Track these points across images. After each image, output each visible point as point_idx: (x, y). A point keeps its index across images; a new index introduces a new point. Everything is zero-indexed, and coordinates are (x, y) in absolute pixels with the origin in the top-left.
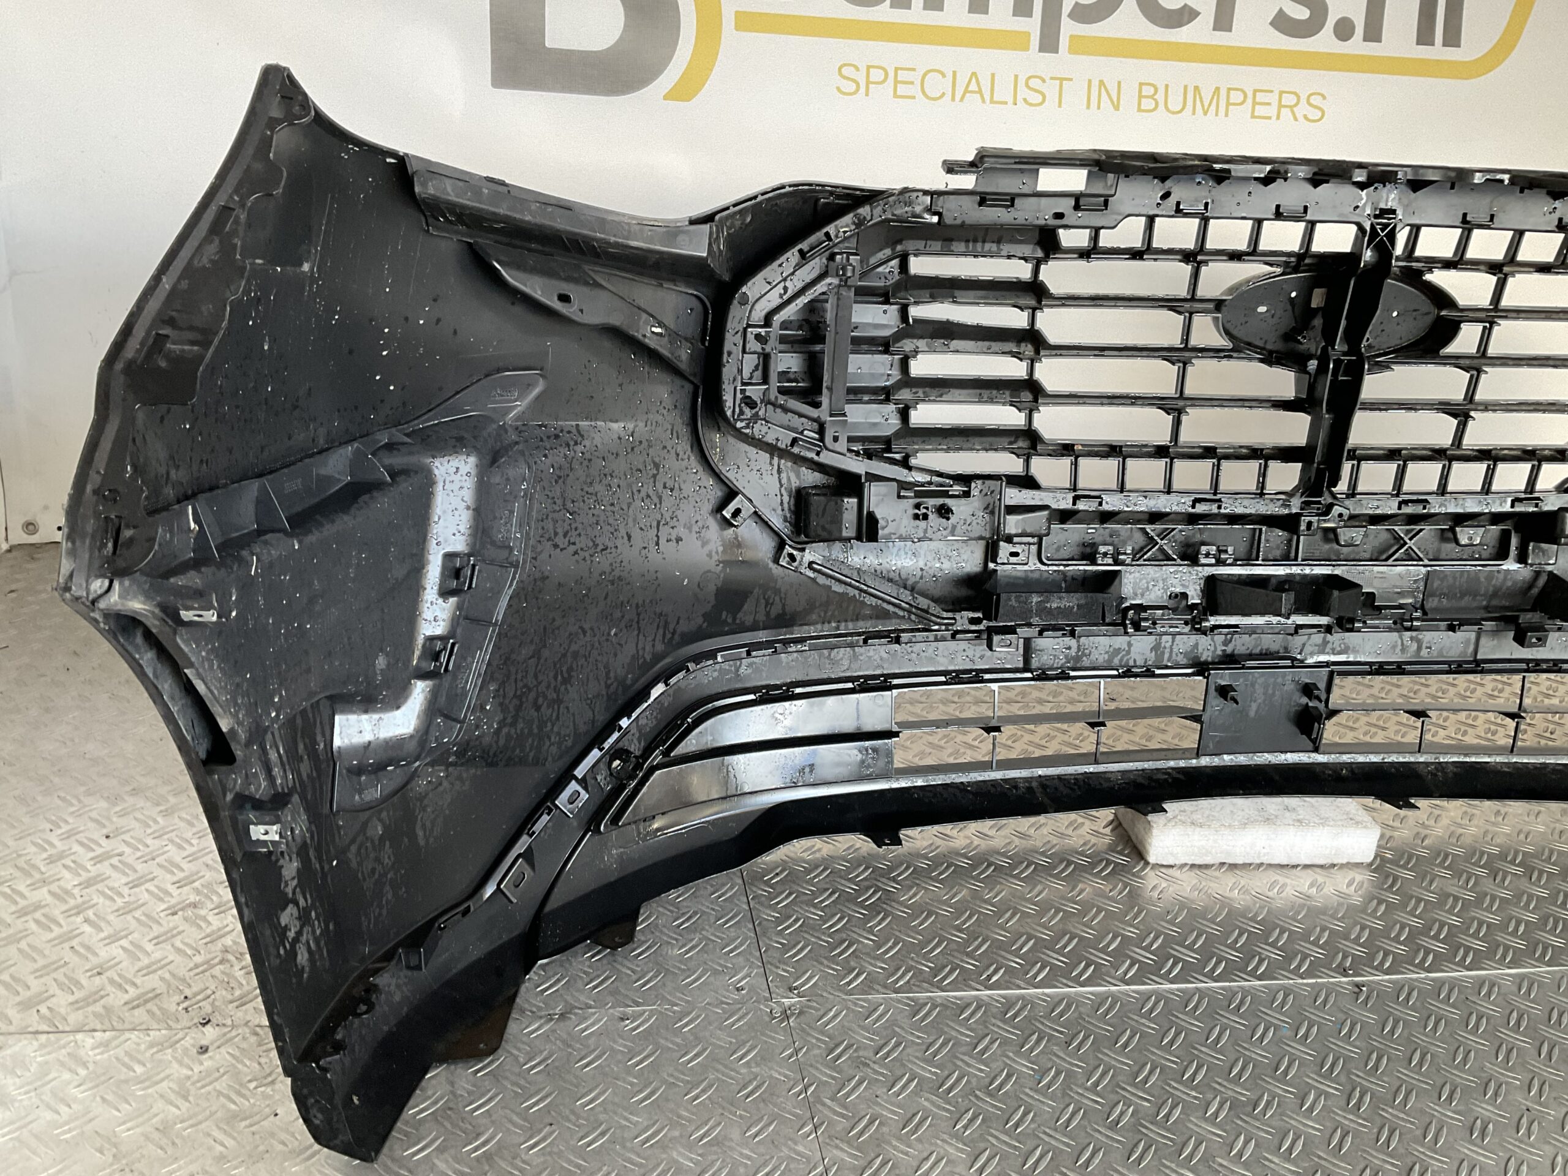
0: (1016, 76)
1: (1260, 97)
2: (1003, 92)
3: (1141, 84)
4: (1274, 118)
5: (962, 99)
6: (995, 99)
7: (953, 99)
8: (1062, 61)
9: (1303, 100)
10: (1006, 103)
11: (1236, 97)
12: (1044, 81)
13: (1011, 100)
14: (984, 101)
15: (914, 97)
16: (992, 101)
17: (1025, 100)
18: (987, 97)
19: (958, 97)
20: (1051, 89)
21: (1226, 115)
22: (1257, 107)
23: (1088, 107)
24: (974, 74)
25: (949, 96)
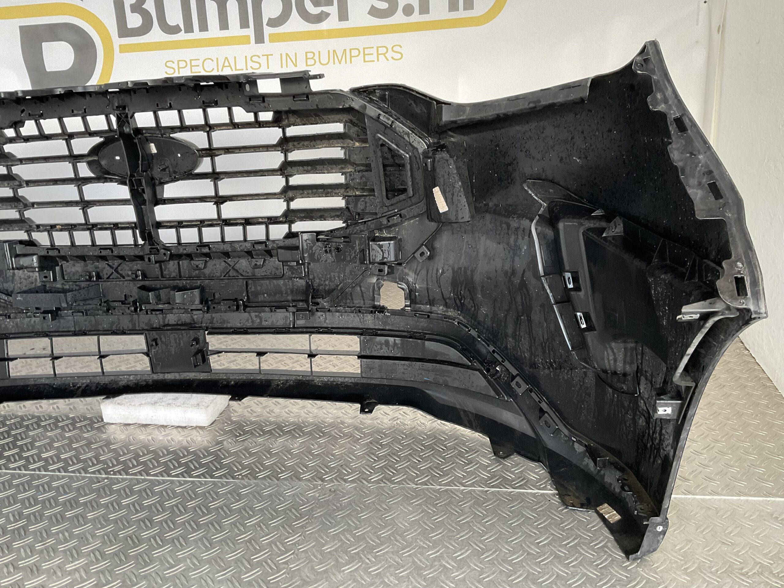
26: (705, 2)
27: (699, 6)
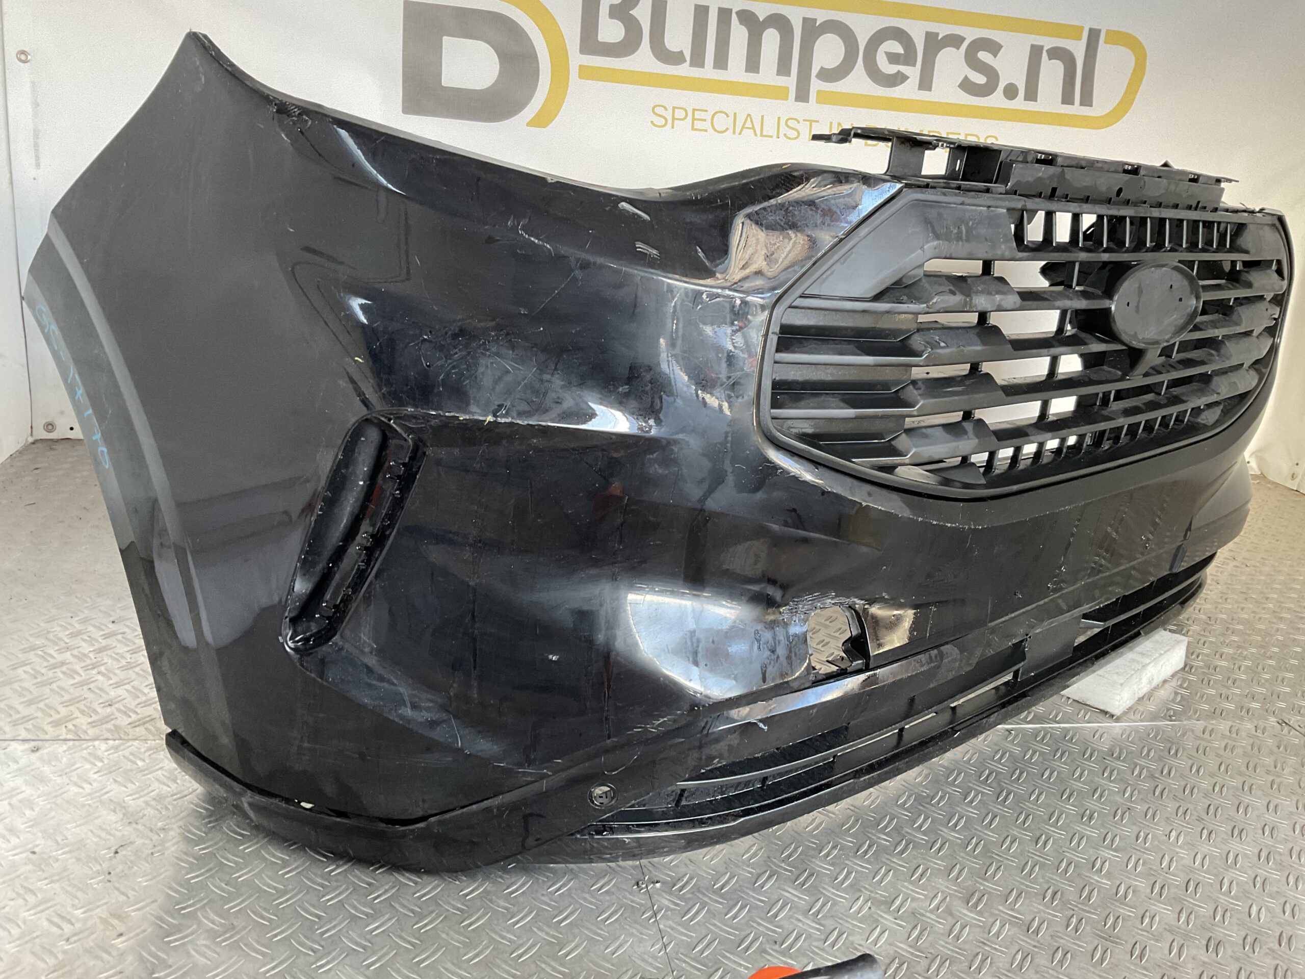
0: (779, 118)
2: (770, 129)
5: (740, 134)
6: (764, 134)
7: (734, 133)
8: (811, 107)
10: (771, 137)
12: (799, 122)
13: (775, 136)
14: (756, 135)
15: (706, 131)
16: (762, 135)
17: (785, 135)
18: (758, 132)
19: (738, 131)
20: (803, 128)
24: (749, 115)
25: (731, 130)
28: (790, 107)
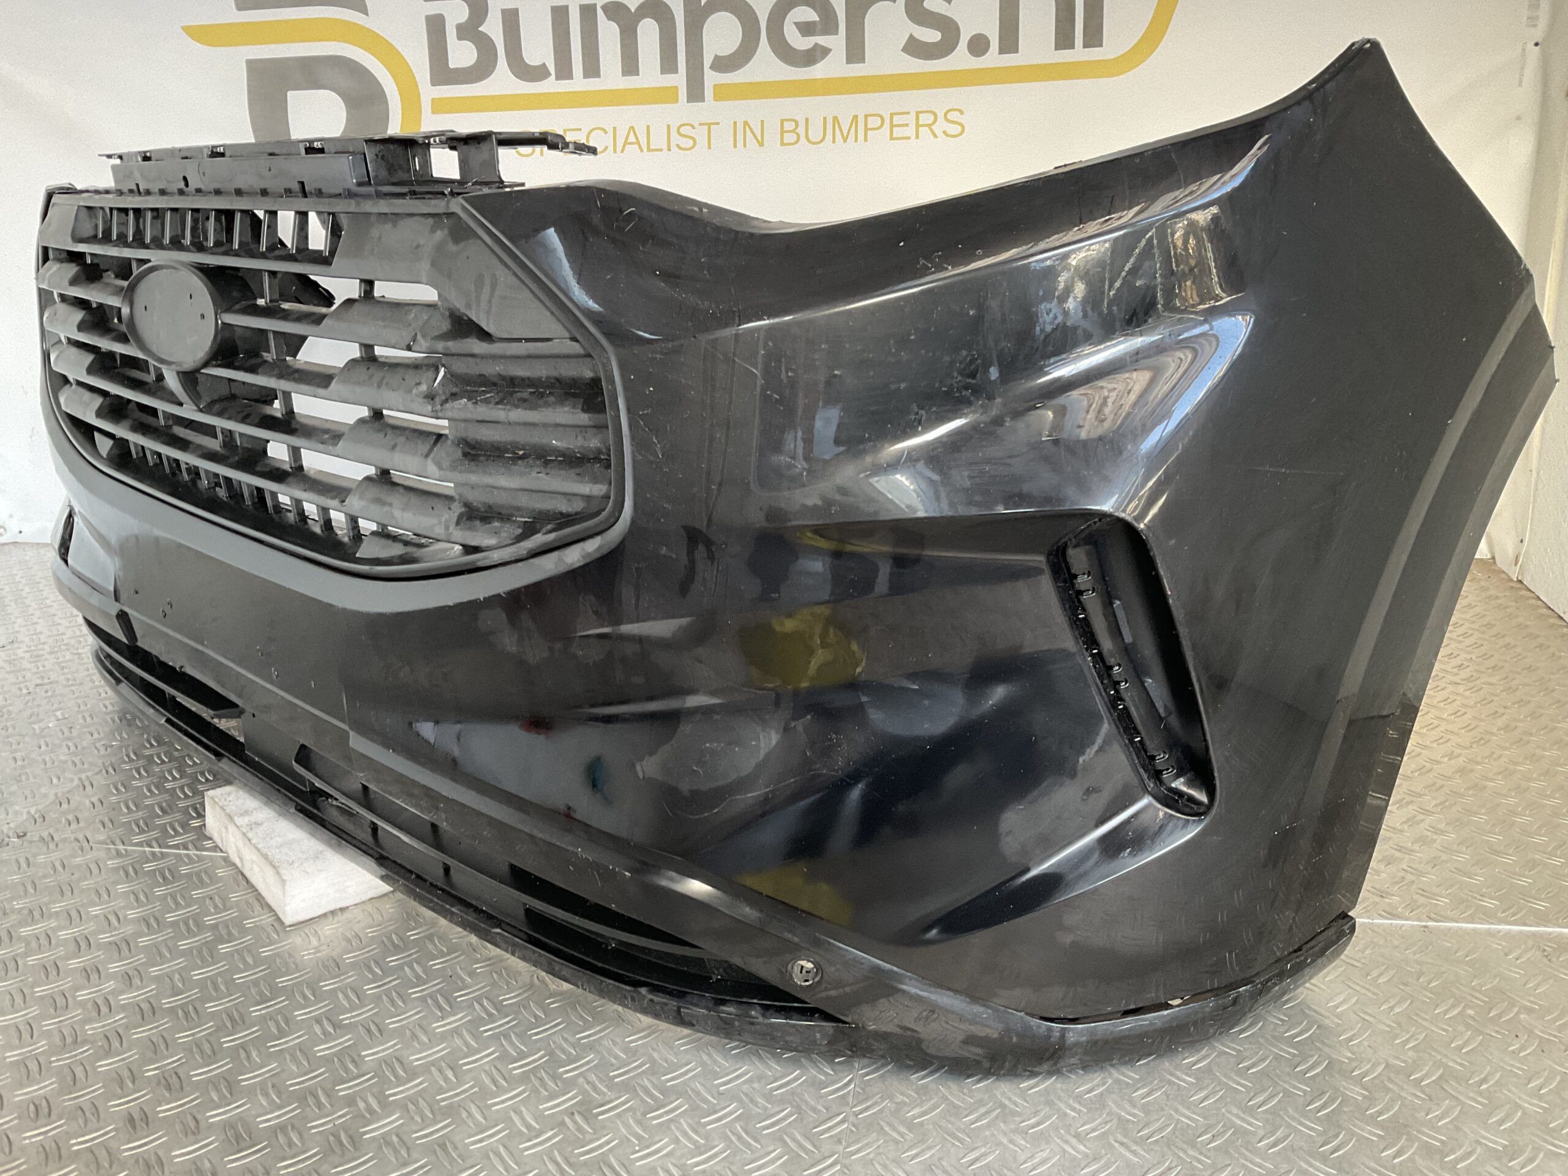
0: (669, 126)
1: (897, 120)
2: (658, 140)
3: (782, 121)
4: (913, 137)
5: (622, 151)
6: (652, 147)
7: (615, 151)
8: (708, 109)
9: (941, 115)
11: (873, 122)
12: (693, 127)
13: (665, 147)
14: (642, 150)
16: (649, 150)
17: (678, 146)
18: (645, 150)
19: (619, 149)
20: (701, 134)
21: (866, 140)
22: (895, 129)
23: (735, 146)
24: (631, 128)
25: (611, 148)
26: (1537, 44)
27: (1524, 50)
28: (683, 110)
